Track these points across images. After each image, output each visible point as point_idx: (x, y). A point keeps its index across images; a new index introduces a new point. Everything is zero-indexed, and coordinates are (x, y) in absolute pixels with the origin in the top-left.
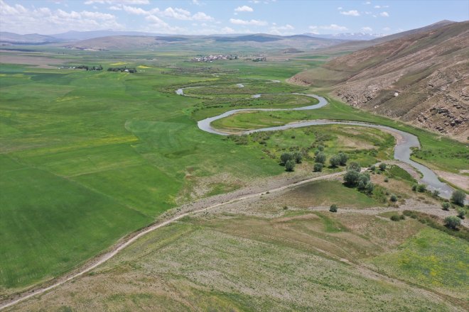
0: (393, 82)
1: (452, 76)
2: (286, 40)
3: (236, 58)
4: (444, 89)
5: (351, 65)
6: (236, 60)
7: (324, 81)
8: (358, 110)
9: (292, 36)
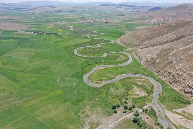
0: (157, 54)
1: (177, 57)
3: (97, 21)
4: (174, 63)
5: (142, 37)
8: (143, 66)
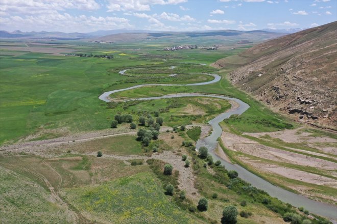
0: (264, 66)
1: (298, 62)
2: (245, 34)
3: (196, 48)
4: (288, 71)
5: (255, 53)
6: (196, 50)
7: (233, 65)
9: (251, 31)
